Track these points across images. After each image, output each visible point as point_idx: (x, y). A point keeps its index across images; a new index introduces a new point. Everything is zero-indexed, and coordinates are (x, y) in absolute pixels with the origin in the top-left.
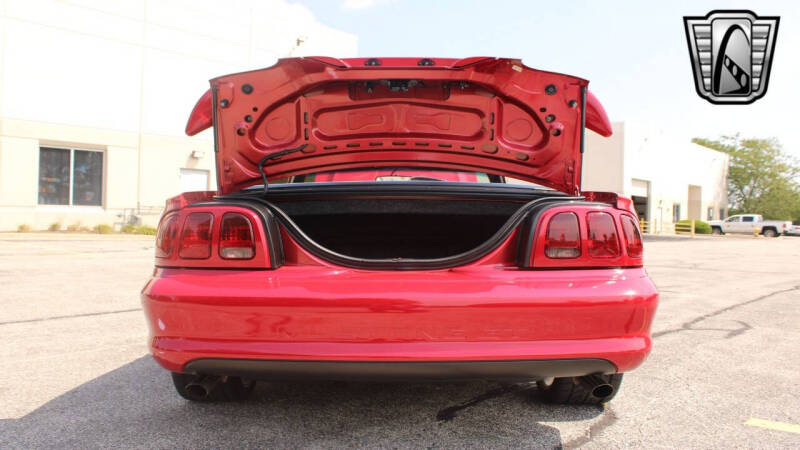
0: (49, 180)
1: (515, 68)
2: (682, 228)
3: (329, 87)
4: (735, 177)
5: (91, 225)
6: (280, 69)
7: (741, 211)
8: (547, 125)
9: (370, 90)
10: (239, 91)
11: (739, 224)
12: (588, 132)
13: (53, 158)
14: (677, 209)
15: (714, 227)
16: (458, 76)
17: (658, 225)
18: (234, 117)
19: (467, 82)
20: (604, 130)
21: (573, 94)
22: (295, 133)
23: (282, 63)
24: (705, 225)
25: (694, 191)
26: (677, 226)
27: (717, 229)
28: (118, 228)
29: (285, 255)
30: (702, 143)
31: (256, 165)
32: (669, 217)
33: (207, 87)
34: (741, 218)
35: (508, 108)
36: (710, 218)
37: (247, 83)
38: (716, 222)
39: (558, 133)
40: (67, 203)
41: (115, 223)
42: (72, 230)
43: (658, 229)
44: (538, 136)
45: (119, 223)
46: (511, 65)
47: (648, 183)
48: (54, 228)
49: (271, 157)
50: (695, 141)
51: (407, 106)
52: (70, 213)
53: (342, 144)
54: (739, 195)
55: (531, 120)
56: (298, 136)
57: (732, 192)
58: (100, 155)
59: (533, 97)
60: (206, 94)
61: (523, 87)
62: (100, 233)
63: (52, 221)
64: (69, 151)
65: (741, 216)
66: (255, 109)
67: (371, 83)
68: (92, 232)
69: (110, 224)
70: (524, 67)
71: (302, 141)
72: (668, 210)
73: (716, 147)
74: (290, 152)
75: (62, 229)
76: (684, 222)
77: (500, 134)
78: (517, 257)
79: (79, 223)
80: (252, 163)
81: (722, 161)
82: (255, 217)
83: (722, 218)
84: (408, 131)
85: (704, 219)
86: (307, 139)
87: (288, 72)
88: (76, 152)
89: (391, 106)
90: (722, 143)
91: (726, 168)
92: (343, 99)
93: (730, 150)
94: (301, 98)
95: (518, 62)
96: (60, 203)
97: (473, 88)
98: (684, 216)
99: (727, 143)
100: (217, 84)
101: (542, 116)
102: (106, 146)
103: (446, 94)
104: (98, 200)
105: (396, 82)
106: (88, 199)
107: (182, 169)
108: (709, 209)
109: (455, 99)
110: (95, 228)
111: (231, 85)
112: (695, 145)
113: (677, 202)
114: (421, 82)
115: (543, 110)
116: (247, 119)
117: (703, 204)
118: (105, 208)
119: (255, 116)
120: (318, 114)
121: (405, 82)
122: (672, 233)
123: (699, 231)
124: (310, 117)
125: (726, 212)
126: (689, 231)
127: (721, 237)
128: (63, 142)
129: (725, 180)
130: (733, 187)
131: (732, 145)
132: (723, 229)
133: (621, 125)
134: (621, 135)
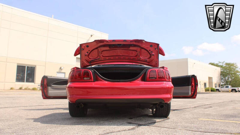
0: (19, 75)
1: (143, 41)
2: (207, 90)
3: (104, 46)
4: (223, 74)
5: (31, 88)
6: (95, 42)
7: (225, 85)
8: (151, 54)
9: (113, 46)
10: (86, 47)
11: (225, 89)
12: (159, 55)
13: (21, 69)
14: (205, 84)
15: (217, 90)
16: (132, 43)
17: (200, 89)
18: (85, 52)
19: (134, 45)
20: (163, 55)
21: (156, 47)
22: (97, 55)
23: (95, 41)
24: (214, 89)
25: (210, 79)
26: (205, 89)
27: (218, 90)
28: (39, 89)
29: (96, 79)
30: (212, 64)
31: (89, 62)
32: (203, 86)
33: (79, 46)
34: (225, 87)
35: (142, 50)
36: (216, 87)
37: (87, 45)
38: (218, 88)
39: (153, 55)
40: (24, 82)
41: (38, 88)
42: (26, 89)
43: (200, 90)
44: (149, 56)
45: (39, 88)
46: (142, 41)
48: (21, 89)
49: (92, 61)
50: (210, 64)
51: (121, 50)
52: (25, 84)
53: (107, 58)
54: (224, 80)
55: (147, 52)
56: (98, 56)
57: (222, 79)
58: (34, 67)
59: (147, 48)
60: (78, 47)
61: (145, 45)
62: (34, 90)
63: (20, 86)
64: (25, 66)
65: (225, 86)
66: (89, 51)
67: (113, 45)
68: (32, 90)
69: (37, 87)
70: (146, 41)
71: (99, 57)
72: (202, 85)
73: (217, 65)
74: (96, 60)
75: (23, 89)
76: (208, 88)
77: (141, 55)
78: (144, 79)
79: (28, 87)
80: (88, 62)
81: (219, 70)
82: (90, 71)
83: (219, 87)
84: (121, 55)
85: (214, 87)
86: (100, 57)
87: (96, 43)
88: (27, 67)
89: (118, 50)
90: (219, 64)
91: (220, 71)
92: (107, 48)
93: (221, 66)
94: (99, 48)
95: (144, 40)
96: (22, 82)
97: (135, 46)
98: (207, 86)
100: (81, 45)
101: (150, 52)
102: (36, 65)
103: (129, 47)
104: (33, 81)
105: (118, 45)
106: (30, 81)
107: (57, 72)
108: (215, 84)
109: (131, 48)
110: (32, 89)
111: (84, 45)
112: (210, 65)
113: (205, 82)
114: (124, 45)
115: (150, 50)
116: (87, 53)
117: (213, 83)
118: (35, 83)
119: (89, 52)
120: (102, 52)
121: (120, 44)
122: (204, 91)
123: (211, 91)
124: (100, 52)
125: (220, 85)
126: (209, 91)
127: (219, 92)
128: (24, 64)
129: (220, 75)
130: (222, 77)
131: (222, 65)
132: (220, 90)
133: (187, 59)
134: (187, 62)
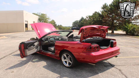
25: (34, 22)
47: (27, 21)
50: (33, 13)
73: (37, 15)
91: (38, 18)
93: (39, 15)
99: (39, 14)
116: (85, 33)
130: (39, 21)
133: (23, 11)
134: (23, 13)
